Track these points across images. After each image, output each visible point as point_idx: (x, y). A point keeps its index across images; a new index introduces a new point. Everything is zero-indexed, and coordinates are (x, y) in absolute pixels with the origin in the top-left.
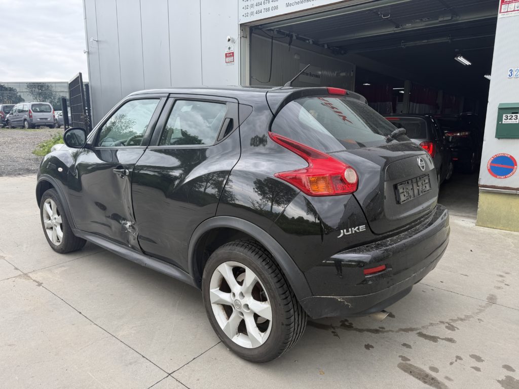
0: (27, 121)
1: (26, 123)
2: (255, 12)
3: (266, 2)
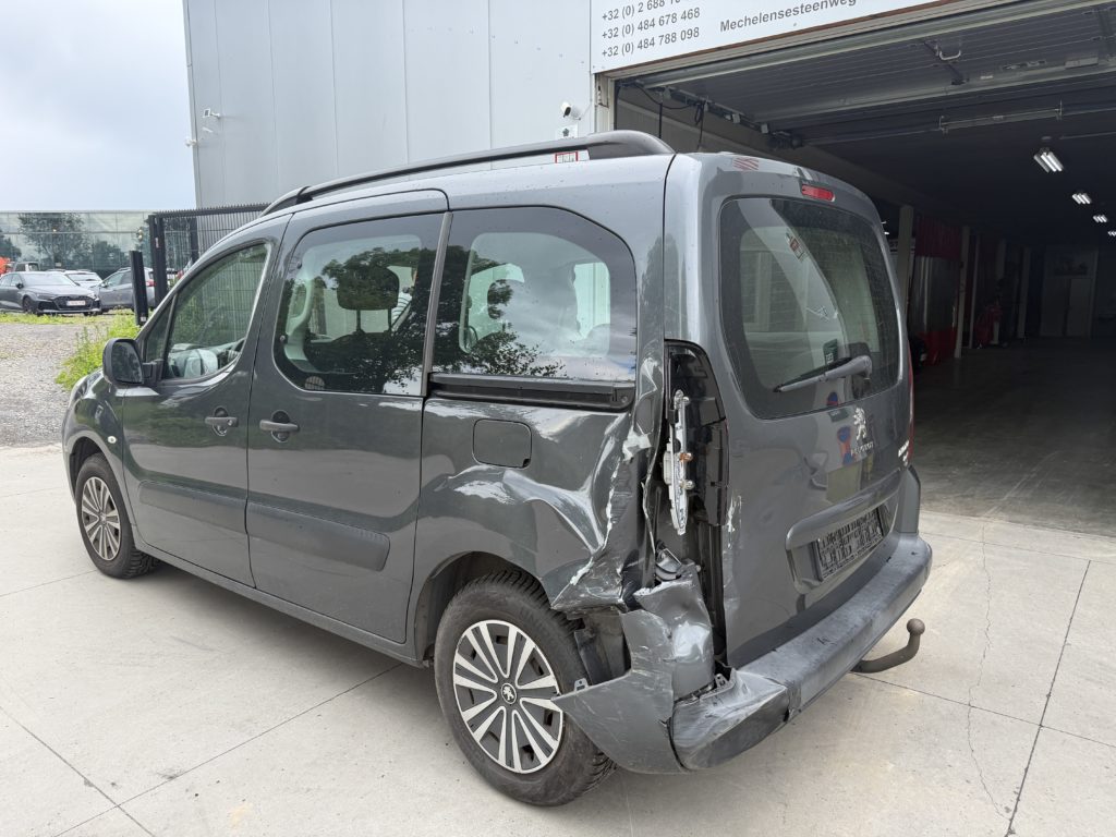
2: (636, 45)
3: (665, 19)
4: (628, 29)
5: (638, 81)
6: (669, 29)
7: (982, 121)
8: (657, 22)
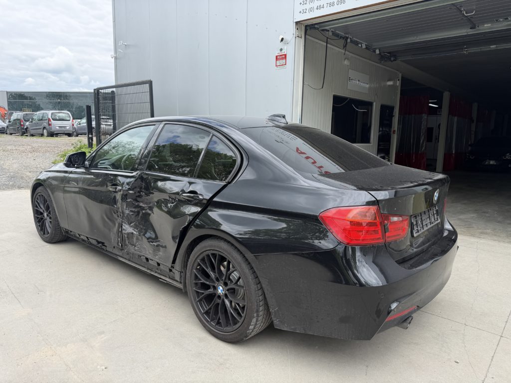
0: (46, 129)
1: (45, 131)
2: (315, 8)
5: (316, 26)
7: (485, 48)
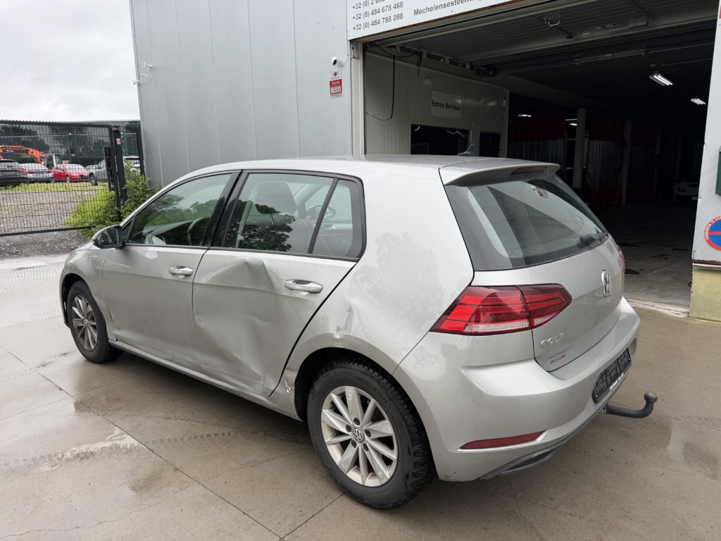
2: (371, 23)
3: (385, 8)
4: (366, 14)
5: (377, 43)
6: (387, 14)
7: (600, 58)
8: (381, 10)
